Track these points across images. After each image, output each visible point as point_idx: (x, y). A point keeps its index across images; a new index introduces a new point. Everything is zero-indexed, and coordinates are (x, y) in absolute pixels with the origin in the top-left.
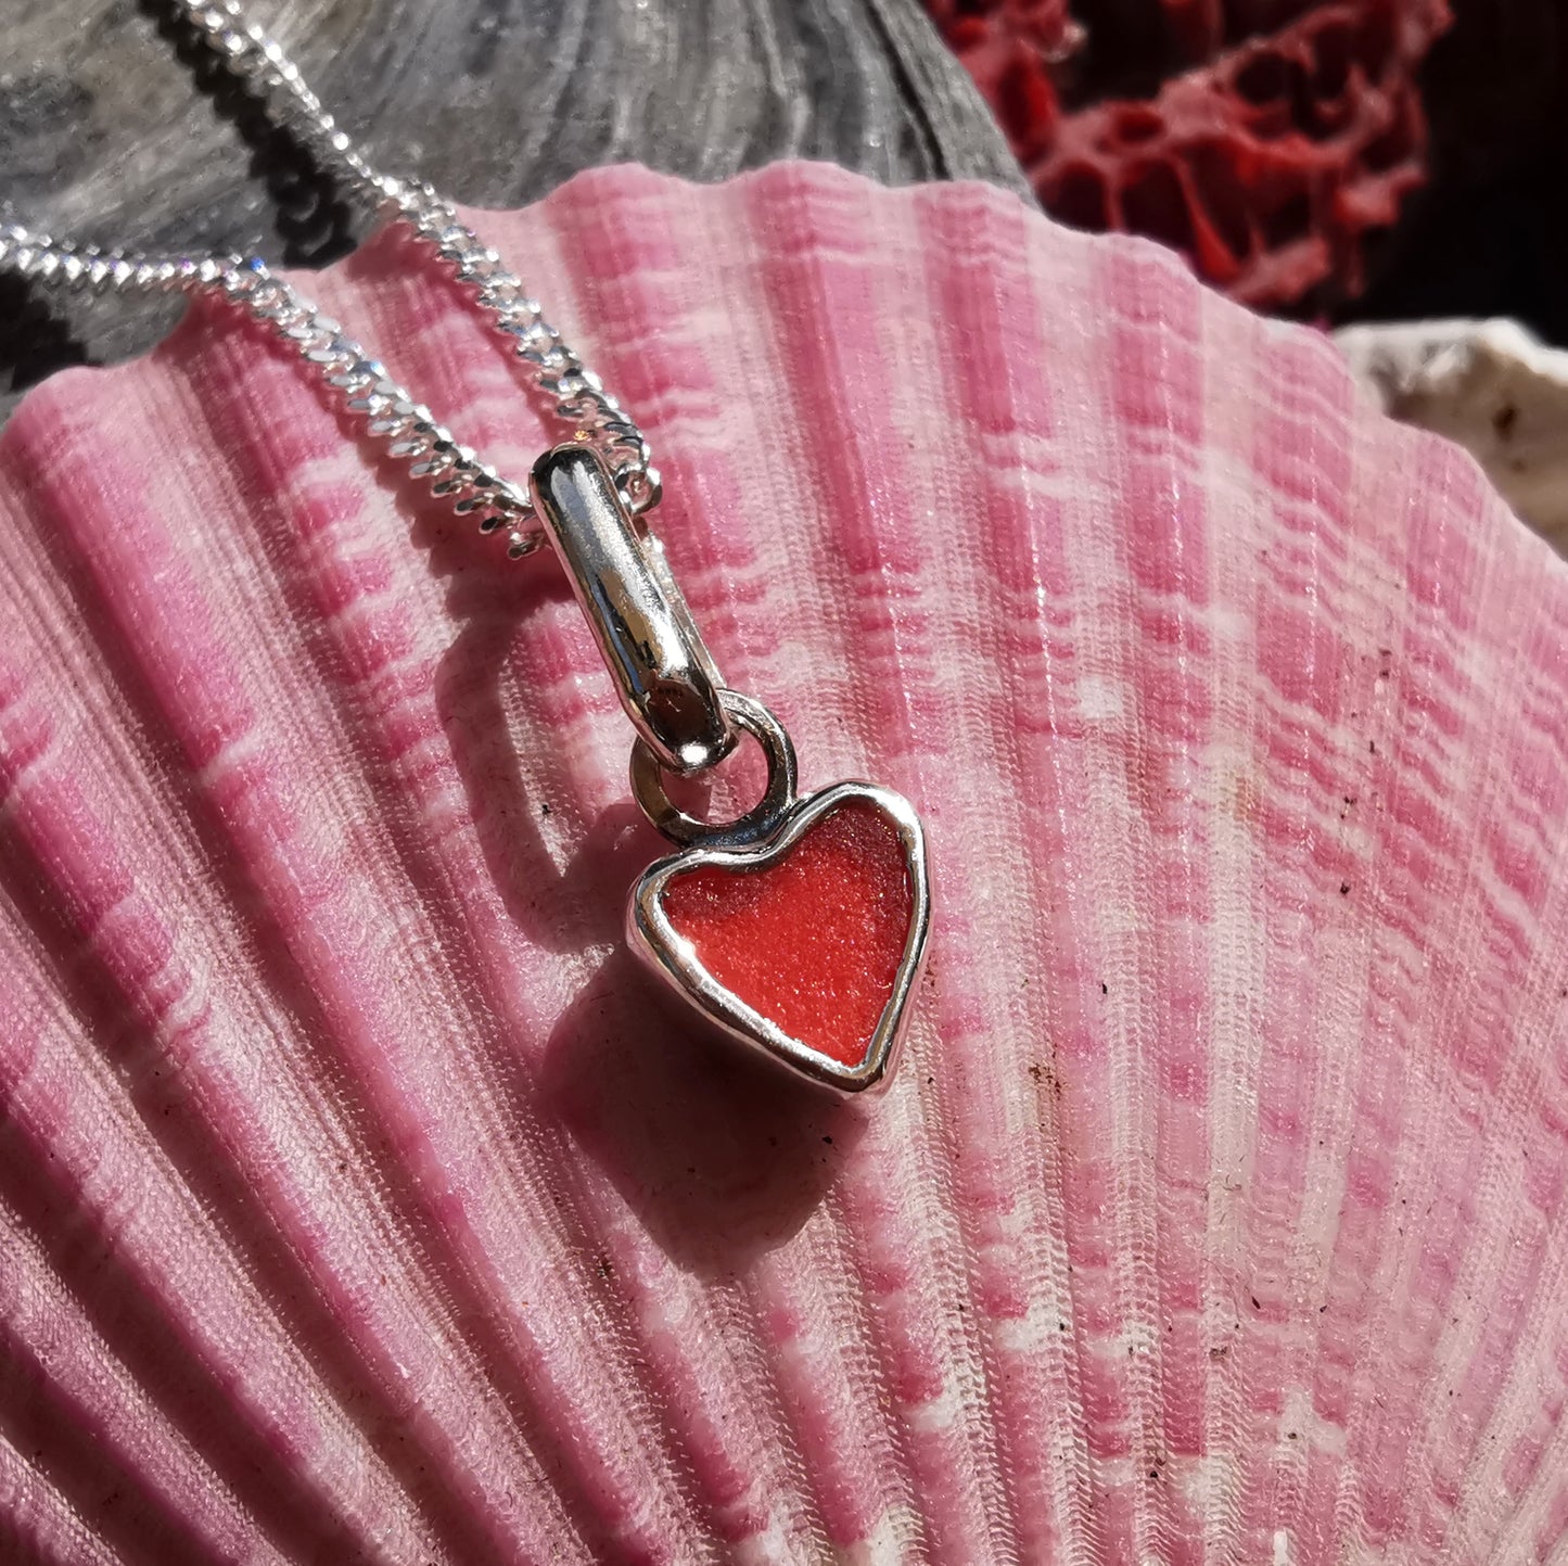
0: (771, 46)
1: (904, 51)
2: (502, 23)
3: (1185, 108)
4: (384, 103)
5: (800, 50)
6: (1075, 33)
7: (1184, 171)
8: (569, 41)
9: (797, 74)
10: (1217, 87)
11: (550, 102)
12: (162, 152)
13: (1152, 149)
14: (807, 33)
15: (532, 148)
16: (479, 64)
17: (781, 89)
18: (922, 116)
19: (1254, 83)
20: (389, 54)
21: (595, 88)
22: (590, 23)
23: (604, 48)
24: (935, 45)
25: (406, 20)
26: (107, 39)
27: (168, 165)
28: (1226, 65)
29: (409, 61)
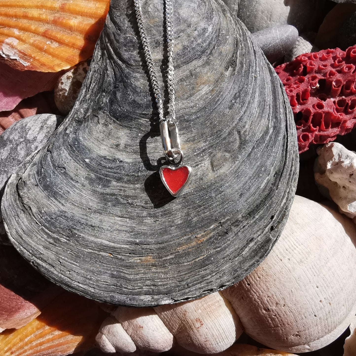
0: (271, 118)
1: (288, 122)
2: (235, 102)
3: (328, 106)
4: (216, 108)
5: (275, 120)
6: (318, 85)
8: (244, 109)
9: (273, 124)
10: (334, 102)
11: (238, 118)
12: (183, 104)
13: (320, 111)
14: (276, 118)
15: (234, 124)
16: (230, 108)
17: (270, 126)
20: (218, 100)
21: (245, 119)
22: (247, 107)
23: (248, 113)
24: (293, 122)
25: (222, 95)
26: (180, 83)
27: (183, 106)
28: (337, 99)
29: (221, 103)
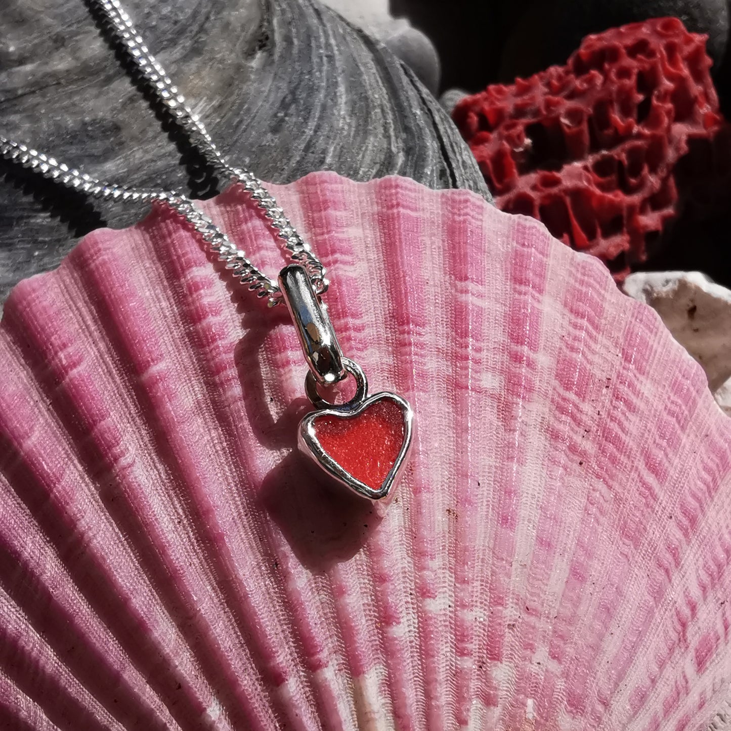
0: (392, 133)
1: (445, 140)
2: (286, 115)
4: (236, 141)
5: (404, 136)
6: (528, 141)
7: (568, 200)
8: (312, 124)
9: (401, 145)
10: (586, 168)
11: (302, 146)
12: (146, 152)
13: (555, 190)
14: (407, 129)
15: (293, 164)
16: (275, 130)
17: (394, 149)
18: (450, 165)
19: (601, 168)
20: (241, 122)
21: (321, 143)
22: (321, 118)
23: (326, 127)
24: (459, 137)
25: (249, 109)
26: (129, 108)
27: (148, 157)
29: (247, 126)
